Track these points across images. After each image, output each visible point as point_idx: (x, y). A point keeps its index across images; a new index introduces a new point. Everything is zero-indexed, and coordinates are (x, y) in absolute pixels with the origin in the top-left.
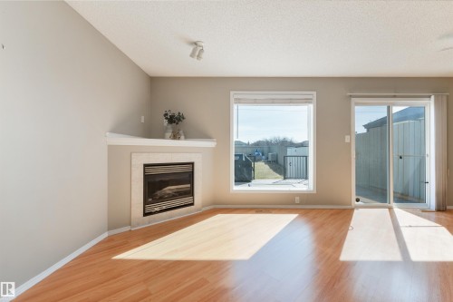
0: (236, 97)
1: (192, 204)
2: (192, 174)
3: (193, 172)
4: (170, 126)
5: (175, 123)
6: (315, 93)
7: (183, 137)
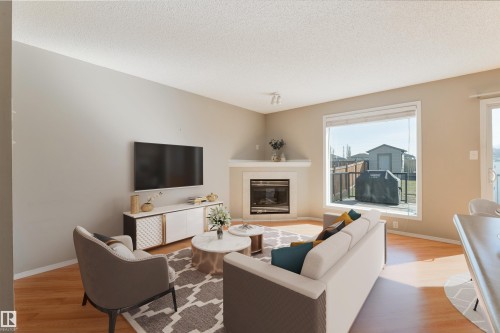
0: (328, 120)
1: (288, 212)
2: (287, 188)
3: (288, 187)
4: (275, 151)
5: (278, 148)
6: (419, 103)
7: (283, 159)
